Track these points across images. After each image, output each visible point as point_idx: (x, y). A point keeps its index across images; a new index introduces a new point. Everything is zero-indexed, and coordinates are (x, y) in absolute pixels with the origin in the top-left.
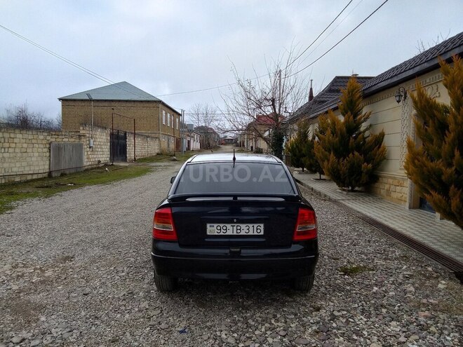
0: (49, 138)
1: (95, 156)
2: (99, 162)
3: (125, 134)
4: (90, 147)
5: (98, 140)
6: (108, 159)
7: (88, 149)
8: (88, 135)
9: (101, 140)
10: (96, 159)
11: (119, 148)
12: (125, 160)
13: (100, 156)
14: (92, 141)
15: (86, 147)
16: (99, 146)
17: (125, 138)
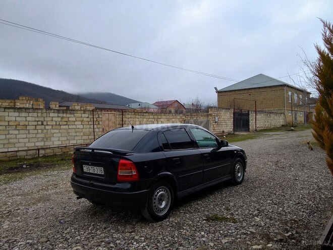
0: (183, 117)
1: (220, 128)
2: (223, 132)
3: (248, 112)
4: (216, 122)
5: (223, 117)
6: (231, 130)
7: (214, 124)
8: (214, 114)
9: (225, 117)
10: (221, 130)
11: (242, 122)
12: (248, 130)
13: (224, 128)
14: (217, 118)
15: (212, 122)
16: (223, 122)
17: (248, 115)
